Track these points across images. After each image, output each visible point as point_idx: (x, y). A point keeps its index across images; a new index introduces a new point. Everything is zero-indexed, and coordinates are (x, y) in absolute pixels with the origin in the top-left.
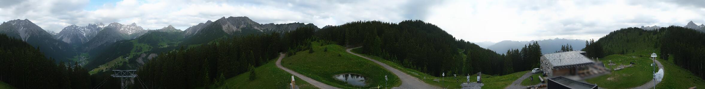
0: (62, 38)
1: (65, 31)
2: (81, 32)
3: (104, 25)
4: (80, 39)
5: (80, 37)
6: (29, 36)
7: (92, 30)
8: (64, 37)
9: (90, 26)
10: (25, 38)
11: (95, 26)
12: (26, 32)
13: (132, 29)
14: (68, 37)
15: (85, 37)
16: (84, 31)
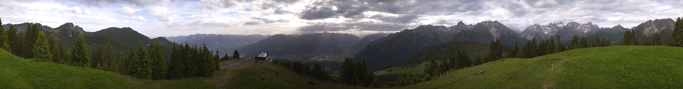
0: (526, 36)
1: (528, 30)
2: (543, 30)
3: (563, 24)
4: (542, 37)
5: (542, 36)
6: (500, 36)
7: (552, 28)
8: (528, 35)
9: (550, 25)
10: (497, 37)
11: (555, 25)
12: (497, 31)
13: (588, 28)
14: (531, 35)
15: (545, 35)
16: (545, 29)
